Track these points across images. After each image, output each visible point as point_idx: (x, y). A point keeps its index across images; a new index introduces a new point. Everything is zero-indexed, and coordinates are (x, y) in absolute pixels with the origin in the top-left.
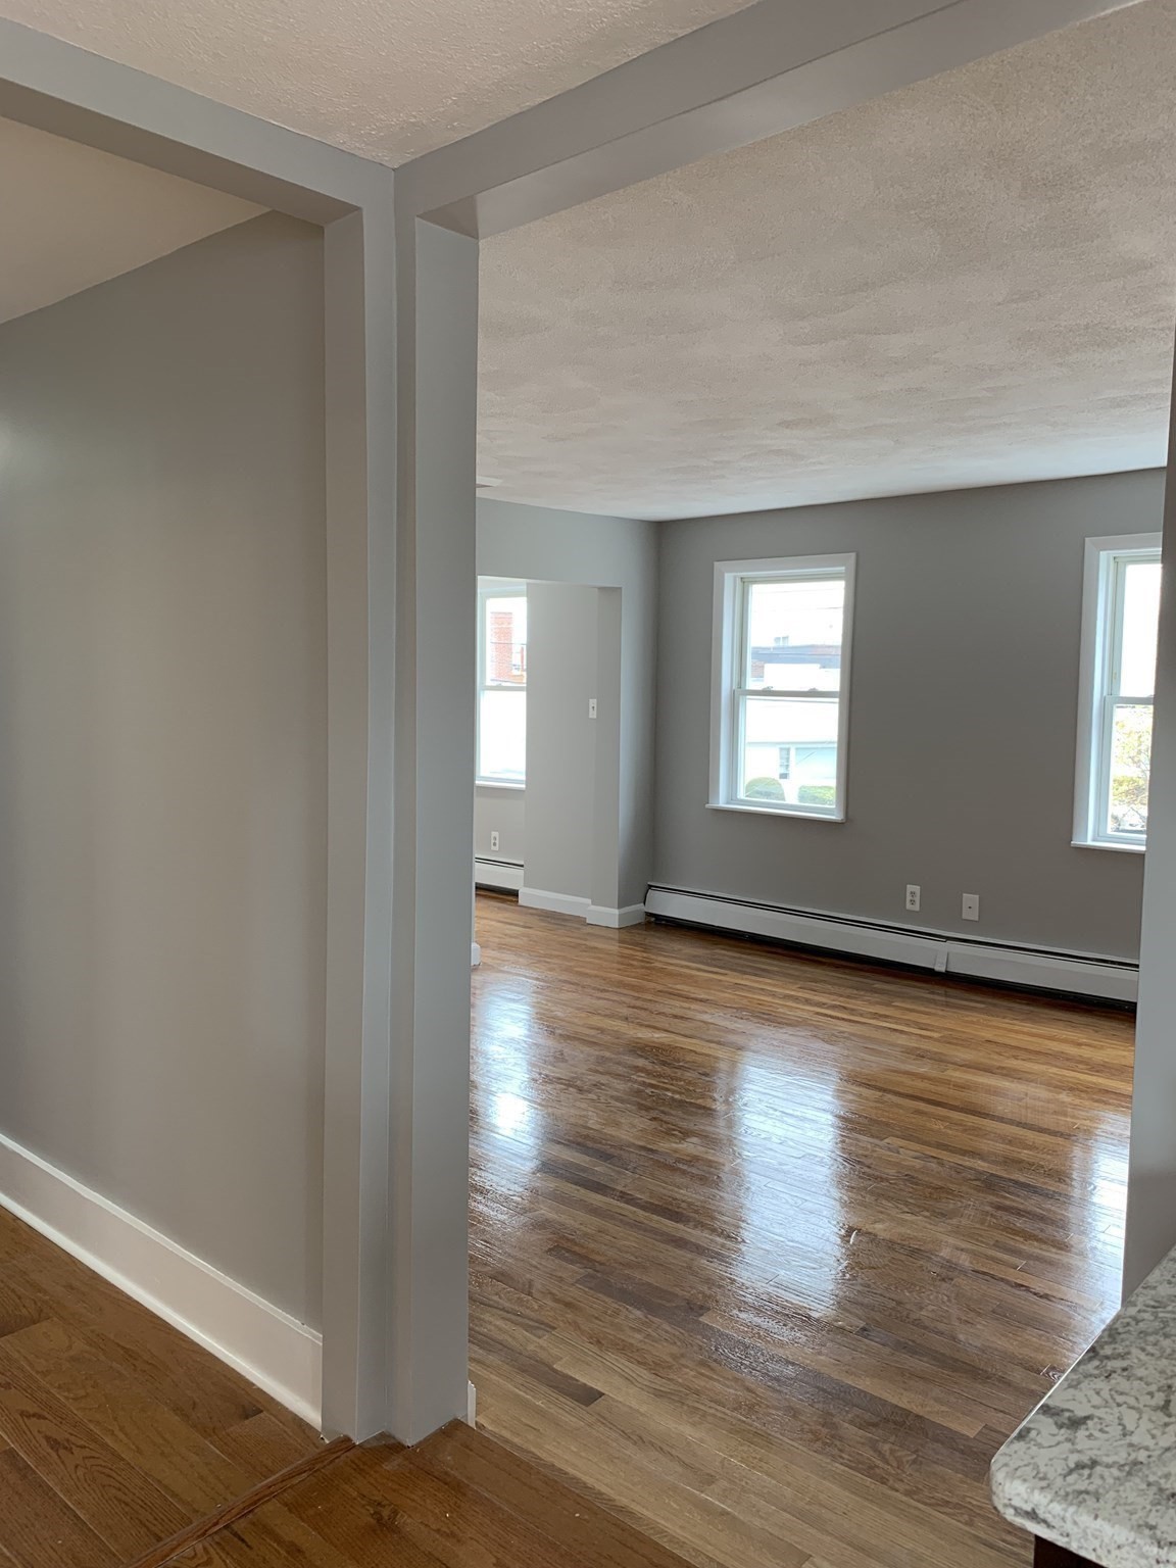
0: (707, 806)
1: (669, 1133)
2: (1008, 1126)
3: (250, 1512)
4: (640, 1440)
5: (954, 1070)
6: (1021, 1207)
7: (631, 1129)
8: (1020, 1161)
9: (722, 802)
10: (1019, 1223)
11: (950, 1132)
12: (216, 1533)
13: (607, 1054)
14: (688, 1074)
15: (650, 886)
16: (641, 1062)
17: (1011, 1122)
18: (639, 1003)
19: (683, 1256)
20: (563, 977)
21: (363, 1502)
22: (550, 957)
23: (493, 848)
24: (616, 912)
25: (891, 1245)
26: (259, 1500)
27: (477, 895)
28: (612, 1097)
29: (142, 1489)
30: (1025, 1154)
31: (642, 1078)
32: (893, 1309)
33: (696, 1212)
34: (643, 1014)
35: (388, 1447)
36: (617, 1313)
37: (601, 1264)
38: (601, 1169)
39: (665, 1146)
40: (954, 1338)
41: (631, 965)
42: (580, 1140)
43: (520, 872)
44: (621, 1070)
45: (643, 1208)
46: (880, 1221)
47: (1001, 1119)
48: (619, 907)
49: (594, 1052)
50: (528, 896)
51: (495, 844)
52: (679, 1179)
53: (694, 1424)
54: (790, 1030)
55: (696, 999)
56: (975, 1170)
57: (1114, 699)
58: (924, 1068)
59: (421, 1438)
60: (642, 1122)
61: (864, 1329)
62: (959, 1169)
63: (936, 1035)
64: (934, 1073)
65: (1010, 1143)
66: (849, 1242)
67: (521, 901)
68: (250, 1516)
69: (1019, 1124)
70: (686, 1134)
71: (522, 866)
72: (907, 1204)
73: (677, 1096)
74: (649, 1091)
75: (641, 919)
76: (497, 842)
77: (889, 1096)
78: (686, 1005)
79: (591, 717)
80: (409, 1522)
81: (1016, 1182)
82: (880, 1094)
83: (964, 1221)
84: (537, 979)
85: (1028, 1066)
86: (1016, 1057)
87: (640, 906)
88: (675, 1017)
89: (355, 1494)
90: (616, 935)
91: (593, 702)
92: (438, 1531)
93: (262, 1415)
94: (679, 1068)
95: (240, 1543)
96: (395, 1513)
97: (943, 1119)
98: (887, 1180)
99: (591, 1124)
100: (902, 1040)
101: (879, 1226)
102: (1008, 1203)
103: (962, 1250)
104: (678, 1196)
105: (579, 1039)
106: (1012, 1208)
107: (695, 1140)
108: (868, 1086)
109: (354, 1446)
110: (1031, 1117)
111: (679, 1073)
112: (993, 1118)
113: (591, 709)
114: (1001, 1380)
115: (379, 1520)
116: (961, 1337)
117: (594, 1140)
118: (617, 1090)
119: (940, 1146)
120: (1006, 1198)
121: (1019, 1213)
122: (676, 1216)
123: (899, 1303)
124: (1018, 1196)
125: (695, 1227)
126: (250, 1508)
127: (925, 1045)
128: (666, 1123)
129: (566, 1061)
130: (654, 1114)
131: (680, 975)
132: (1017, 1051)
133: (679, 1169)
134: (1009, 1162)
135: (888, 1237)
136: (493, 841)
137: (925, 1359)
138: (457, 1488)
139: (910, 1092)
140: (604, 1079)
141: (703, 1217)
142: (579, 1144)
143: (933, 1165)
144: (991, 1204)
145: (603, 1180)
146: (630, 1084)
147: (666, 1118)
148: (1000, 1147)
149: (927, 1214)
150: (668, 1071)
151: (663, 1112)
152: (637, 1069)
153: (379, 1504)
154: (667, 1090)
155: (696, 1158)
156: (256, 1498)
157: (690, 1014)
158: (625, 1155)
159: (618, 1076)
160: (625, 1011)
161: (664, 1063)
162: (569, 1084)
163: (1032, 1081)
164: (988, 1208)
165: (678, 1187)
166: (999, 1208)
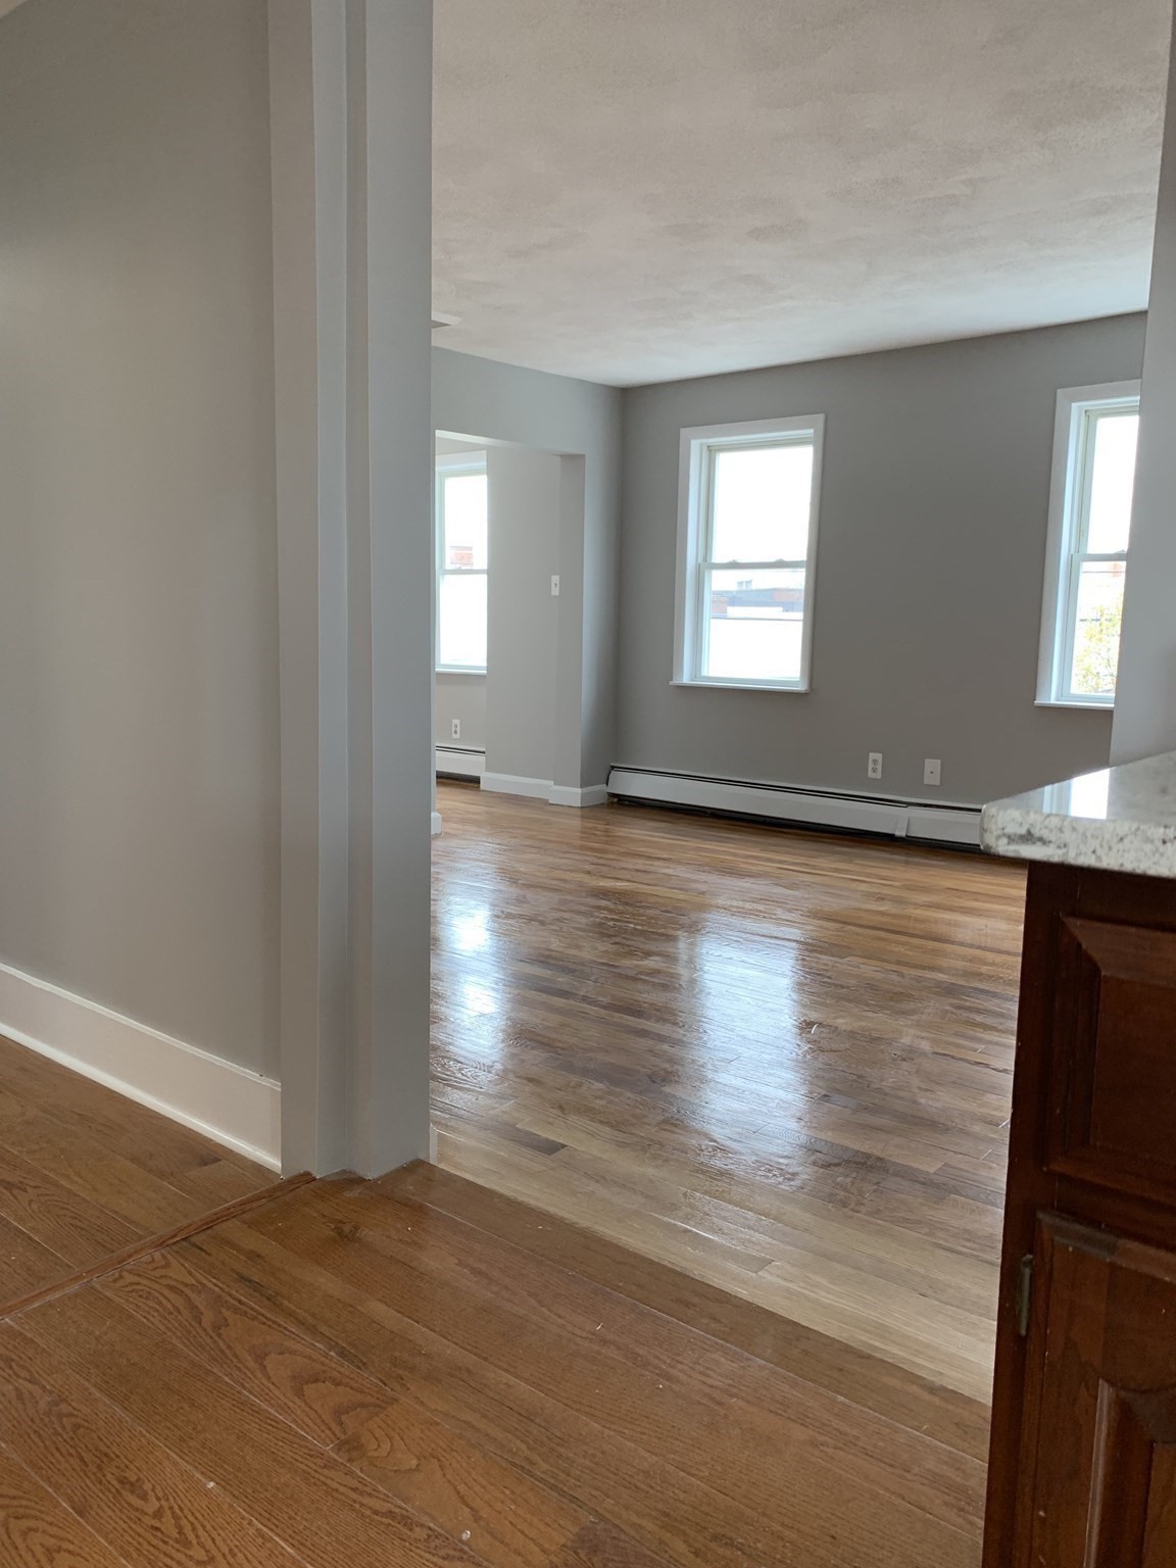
0: (671, 683)
1: (631, 954)
2: (967, 949)
3: (208, 1228)
4: (601, 1178)
5: (915, 909)
6: (981, 1007)
7: (591, 950)
8: (980, 974)
9: (686, 678)
10: (979, 1018)
11: (910, 953)
12: (174, 1243)
13: (570, 898)
14: (650, 912)
15: (613, 767)
16: (603, 903)
17: (971, 946)
18: (600, 861)
19: (645, 1043)
20: (526, 843)
21: (324, 1220)
22: (513, 828)
23: (454, 736)
24: (579, 791)
25: (852, 1034)
26: (218, 1219)
27: (437, 783)
28: (574, 928)
29: (99, 1218)
30: (984, 969)
31: (605, 914)
32: (854, 1081)
33: (658, 1010)
34: (605, 869)
35: (350, 1180)
36: (580, 1085)
37: (563, 1049)
38: (563, 980)
39: (628, 964)
40: (915, 1102)
41: (595, 834)
42: (541, 959)
43: (482, 758)
44: (583, 908)
45: (605, 1008)
46: (841, 1017)
47: (962, 944)
48: (582, 785)
49: (556, 897)
50: (490, 781)
51: (456, 732)
52: (640, 986)
53: (657, 1167)
54: (752, 880)
55: (659, 859)
56: (935, 980)
57: (1081, 555)
58: (884, 907)
59: (383, 1173)
60: (604, 946)
61: (825, 1096)
62: (918, 979)
63: (897, 884)
64: (894, 911)
65: (971, 961)
66: (810, 1032)
67: (483, 786)
68: (209, 1231)
69: (979, 948)
70: (648, 954)
71: (484, 753)
72: (867, 1005)
73: (639, 927)
74: (611, 923)
75: (604, 800)
76: (458, 729)
77: (850, 927)
78: (650, 863)
79: (553, 594)
80: (369, 1234)
81: (976, 989)
82: (841, 925)
83: (924, 1017)
84: (499, 844)
85: (988, 906)
86: (976, 900)
87: (603, 787)
88: (637, 870)
89: (315, 1214)
90: (579, 813)
91: (555, 579)
92: (400, 1241)
93: (221, 1163)
94: (642, 907)
95: (199, 1251)
96: (356, 1228)
97: (904, 944)
98: (848, 987)
99: (553, 947)
100: (863, 887)
101: (840, 1021)
102: (968, 1004)
103: (922, 1038)
104: (640, 999)
105: (541, 887)
106: (970, 1007)
107: (657, 958)
108: (829, 920)
109: (314, 1179)
110: (990, 943)
111: (641, 911)
112: (953, 943)
113: (553, 586)
114: (961, 1131)
115: (340, 1233)
116: (922, 1101)
117: (556, 959)
118: (579, 923)
119: (898, 963)
120: (966, 1000)
121: (979, 1011)
122: (638, 1013)
123: (860, 1077)
124: (978, 999)
125: (657, 1021)
126: (208, 1225)
127: (886, 891)
128: (627, 946)
129: (529, 903)
130: (617, 940)
131: (644, 841)
132: (976, 896)
133: (641, 979)
134: (967, 974)
135: (849, 1028)
136: (453, 730)
137: (886, 1117)
138: (420, 1209)
139: (872, 924)
140: (567, 915)
141: (667, 1014)
142: (542, 962)
143: (894, 977)
144: (952, 1005)
145: (565, 988)
146: (592, 919)
147: (628, 943)
148: (960, 964)
149: (888, 1012)
150: (630, 909)
151: (624, 938)
152: (599, 908)
153: (340, 1222)
154: (631, 923)
155: (659, 972)
156: (215, 1217)
157: (652, 869)
158: (587, 970)
159: (579, 913)
160: (588, 867)
161: (627, 904)
162: (531, 919)
163: (992, 917)
164: (948, 1008)
165: (640, 992)
166: (959, 1007)
